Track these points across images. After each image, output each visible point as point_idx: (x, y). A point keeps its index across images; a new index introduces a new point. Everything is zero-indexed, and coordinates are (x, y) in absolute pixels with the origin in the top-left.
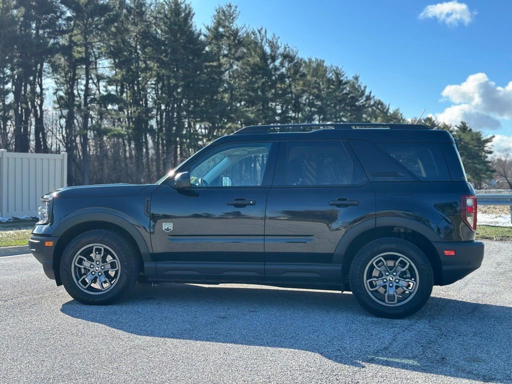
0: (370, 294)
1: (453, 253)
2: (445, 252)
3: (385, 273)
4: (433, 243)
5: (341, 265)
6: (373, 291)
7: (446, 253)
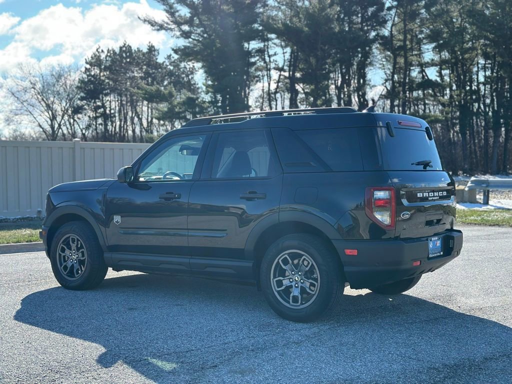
0: (276, 294)
1: (355, 252)
2: (346, 250)
3: (292, 272)
4: (332, 241)
5: (253, 261)
6: (280, 291)
7: (348, 252)
